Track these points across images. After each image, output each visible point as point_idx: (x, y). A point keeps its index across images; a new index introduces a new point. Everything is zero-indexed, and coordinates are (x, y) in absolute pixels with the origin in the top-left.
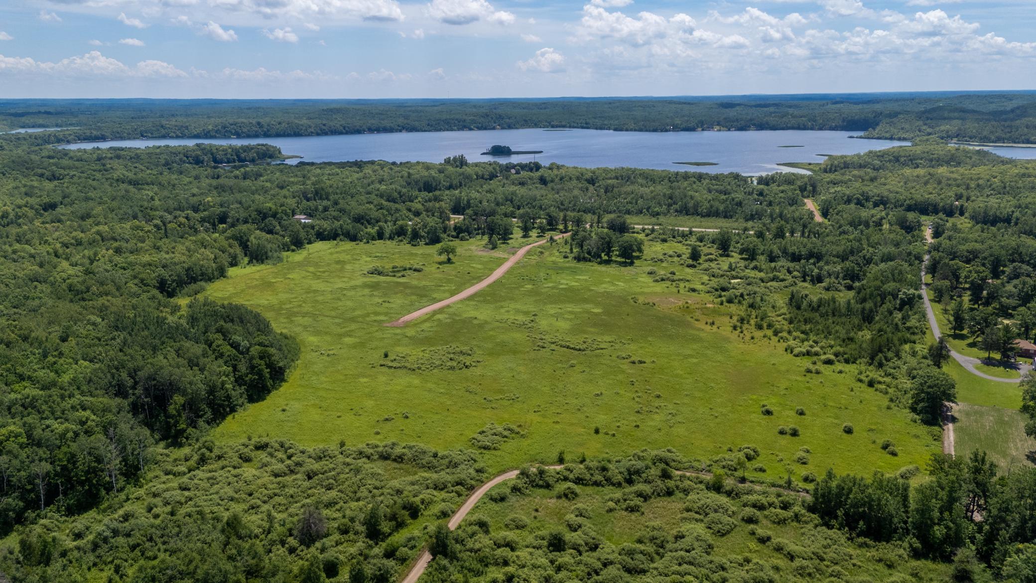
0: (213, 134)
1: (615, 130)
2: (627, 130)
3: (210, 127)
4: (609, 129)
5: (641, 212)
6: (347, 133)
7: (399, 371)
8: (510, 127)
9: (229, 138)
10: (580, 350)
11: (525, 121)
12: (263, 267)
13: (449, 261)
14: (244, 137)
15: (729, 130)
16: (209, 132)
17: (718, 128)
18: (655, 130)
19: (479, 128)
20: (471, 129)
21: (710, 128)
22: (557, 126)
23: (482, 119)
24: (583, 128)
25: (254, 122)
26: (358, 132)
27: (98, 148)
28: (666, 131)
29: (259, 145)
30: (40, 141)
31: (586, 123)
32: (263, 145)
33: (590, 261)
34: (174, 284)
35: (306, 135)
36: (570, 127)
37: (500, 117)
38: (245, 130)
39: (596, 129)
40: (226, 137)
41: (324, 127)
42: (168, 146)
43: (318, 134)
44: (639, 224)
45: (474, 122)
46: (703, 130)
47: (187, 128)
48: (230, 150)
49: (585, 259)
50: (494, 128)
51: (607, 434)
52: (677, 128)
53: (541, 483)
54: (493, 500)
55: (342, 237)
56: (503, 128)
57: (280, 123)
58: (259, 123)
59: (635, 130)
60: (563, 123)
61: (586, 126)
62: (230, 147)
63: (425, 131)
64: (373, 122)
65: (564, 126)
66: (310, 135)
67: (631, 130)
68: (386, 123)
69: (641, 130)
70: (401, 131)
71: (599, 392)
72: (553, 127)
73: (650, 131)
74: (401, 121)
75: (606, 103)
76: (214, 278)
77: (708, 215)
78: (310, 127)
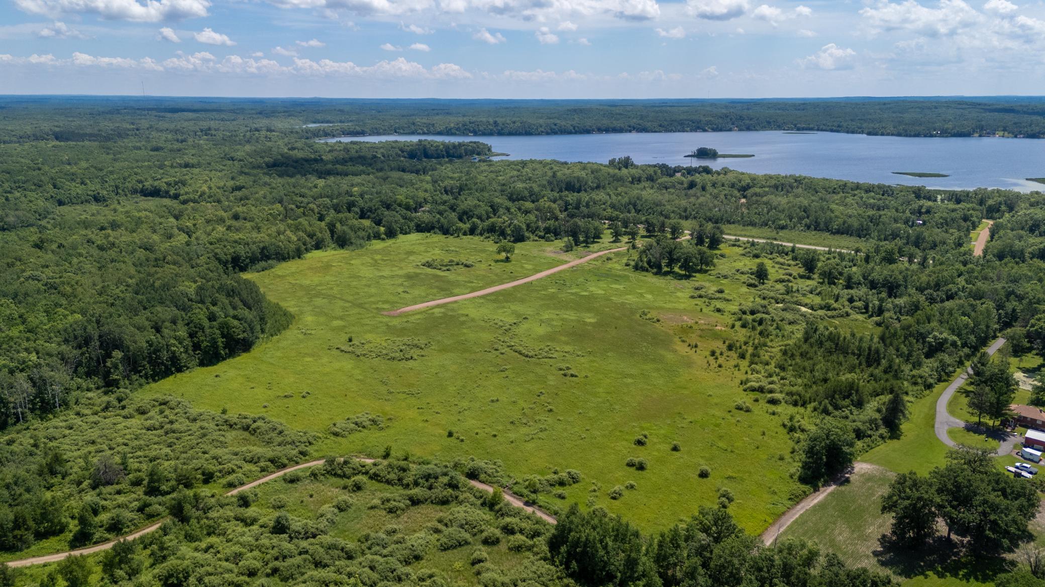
0: (453, 131)
1: (869, 134)
2: (882, 134)
3: (452, 125)
4: (862, 132)
5: (766, 225)
6: (576, 133)
7: (347, 355)
8: (748, 129)
9: (467, 135)
10: (527, 356)
11: (769, 123)
12: (342, 251)
13: (507, 260)
14: (480, 135)
15: (1016, 137)
16: (450, 129)
17: (1001, 133)
18: (917, 135)
19: (714, 130)
20: (705, 131)
21: (991, 133)
22: (803, 129)
23: (720, 121)
24: (832, 131)
25: (491, 120)
26: (588, 131)
27: (340, 142)
28: (932, 136)
29: (471, 142)
30: (309, 135)
31: (839, 126)
32: (475, 143)
33: (647, 271)
34: (248, 260)
35: (536, 135)
36: (818, 130)
37: (741, 118)
38: (481, 128)
39: (848, 132)
40: (464, 134)
41: (554, 127)
42: (396, 142)
43: (548, 134)
44: (745, 236)
45: (709, 123)
46: (980, 136)
47: (433, 125)
48: (441, 147)
49: (643, 269)
50: (730, 130)
51: (458, 438)
52: (945, 133)
53: (339, 472)
54: (285, 480)
55: (437, 230)
56: (740, 130)
57: (514, 122)
58: (495, 122)
59: (893, 135)
60: (811, 126)
61: (837, 129)
62: (443, 144)
63: (655, 132)
64: (606, 122)
65: (812, 129)
66: (539, 134)
67: (888, 134)
68: (617, 124)
69: (899, 135)
70: (630, 131)
71: (495, 398)
72: (798, 129)
73: (910, 136)
74: (633, 122)
75: (879, 104)
76: (289, 258)
77: (839, 232)
78: (541, 126)
